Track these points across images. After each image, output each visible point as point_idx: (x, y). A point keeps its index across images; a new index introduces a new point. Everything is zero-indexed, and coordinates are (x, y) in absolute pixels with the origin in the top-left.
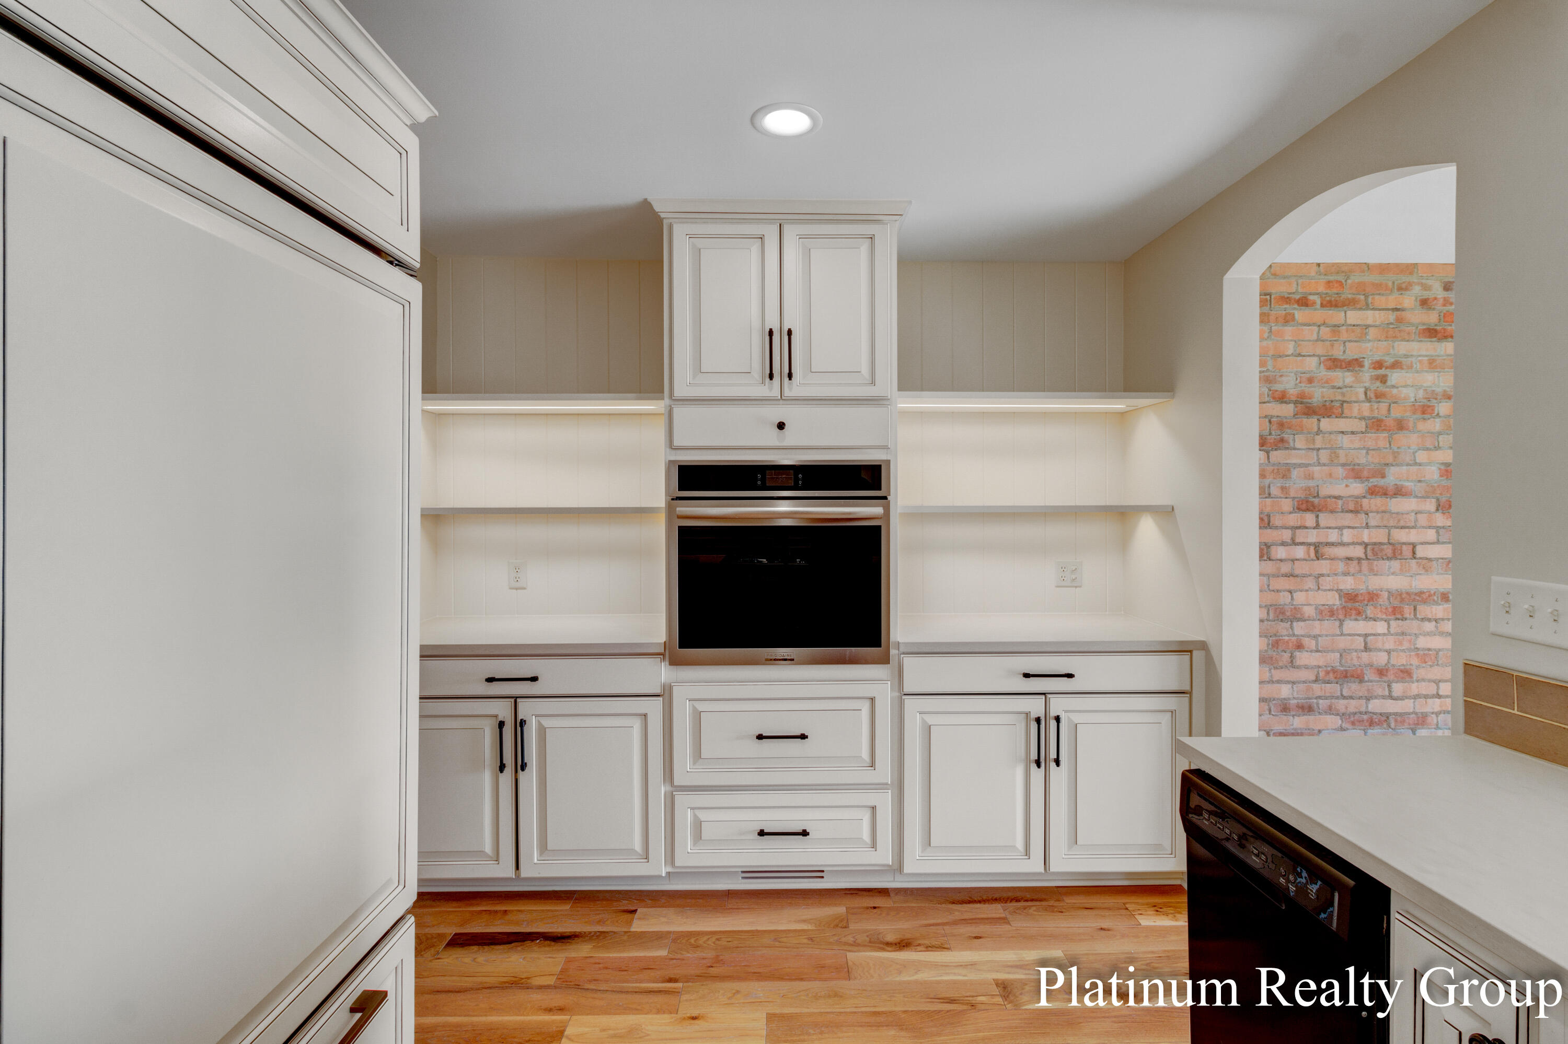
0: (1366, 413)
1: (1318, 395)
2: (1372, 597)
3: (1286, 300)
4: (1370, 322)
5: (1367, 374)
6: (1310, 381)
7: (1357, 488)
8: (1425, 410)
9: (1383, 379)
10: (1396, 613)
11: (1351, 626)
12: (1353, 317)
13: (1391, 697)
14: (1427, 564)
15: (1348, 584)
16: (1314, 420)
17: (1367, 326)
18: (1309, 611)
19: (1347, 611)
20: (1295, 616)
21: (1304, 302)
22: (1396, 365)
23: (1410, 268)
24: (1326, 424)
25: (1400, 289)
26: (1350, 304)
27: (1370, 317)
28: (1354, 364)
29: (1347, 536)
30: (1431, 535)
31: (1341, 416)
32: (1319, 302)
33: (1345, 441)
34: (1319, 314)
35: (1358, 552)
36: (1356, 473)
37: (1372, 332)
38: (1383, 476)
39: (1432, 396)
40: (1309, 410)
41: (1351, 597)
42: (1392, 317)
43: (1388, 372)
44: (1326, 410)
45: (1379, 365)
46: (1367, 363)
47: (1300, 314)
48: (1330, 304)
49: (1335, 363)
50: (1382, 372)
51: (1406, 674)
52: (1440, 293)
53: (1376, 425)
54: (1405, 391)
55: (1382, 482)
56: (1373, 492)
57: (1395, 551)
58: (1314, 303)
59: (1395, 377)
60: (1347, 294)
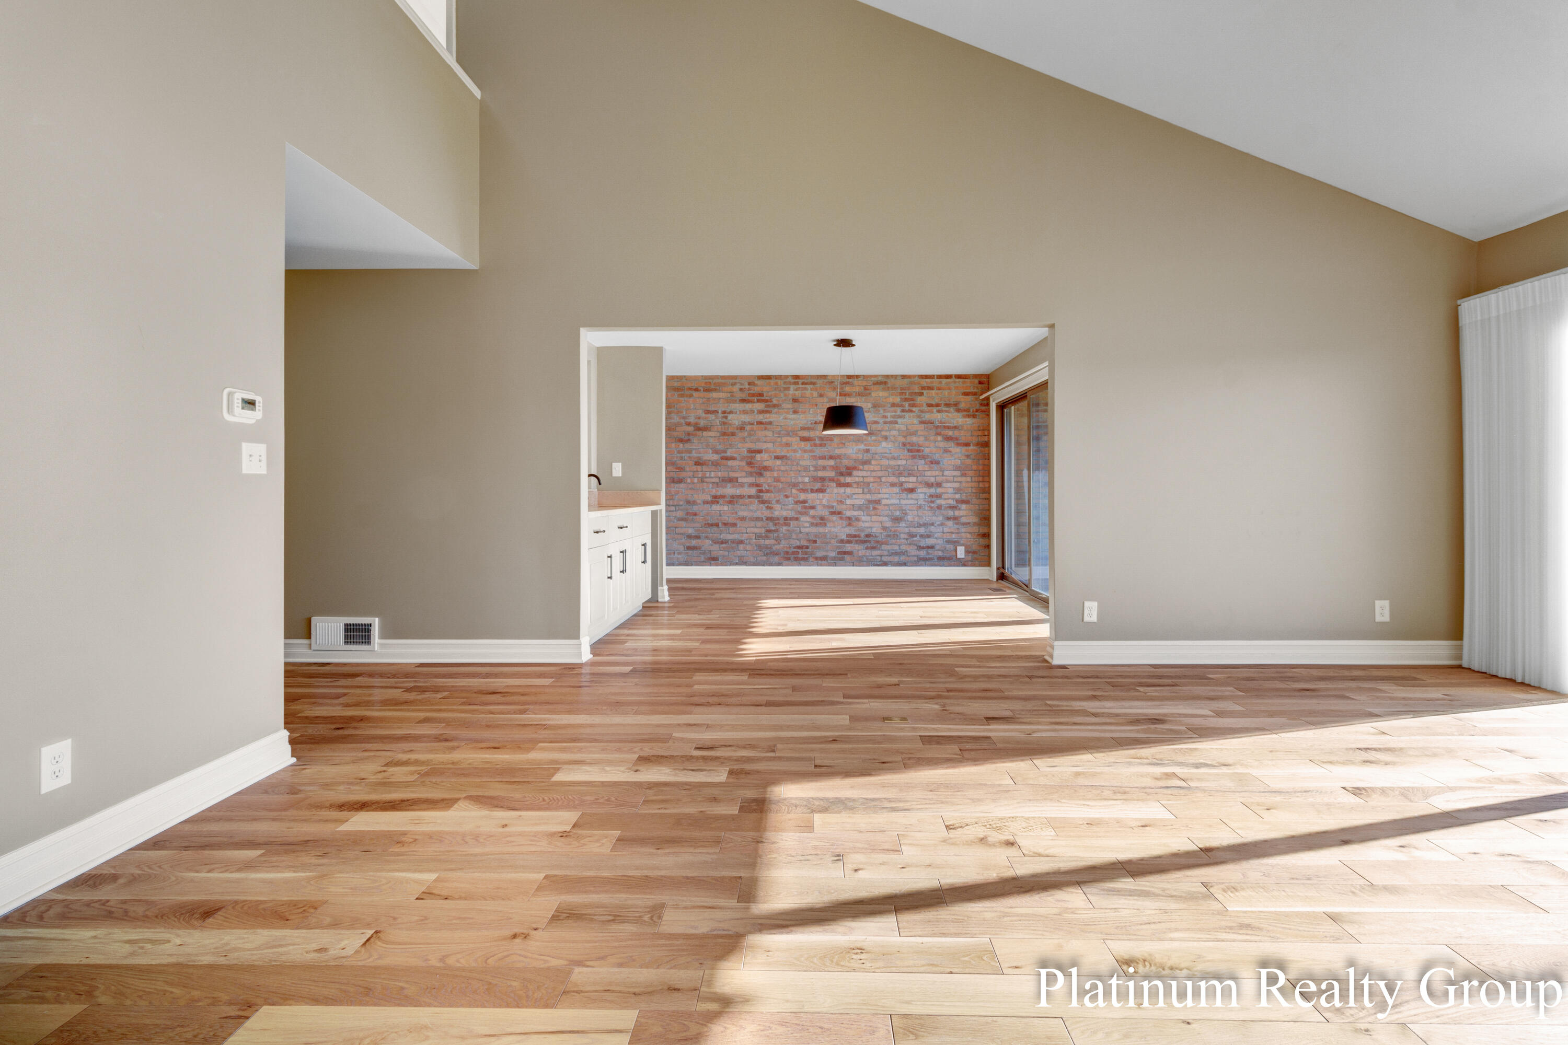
0: (720, 430)
1: (702, 423)
2: (723, 497)
3: (690, 389)
4: (721, 397)
5: (720, 415)
6: (699, 418)
7: (716, 457)
8: (742, 428)
9: (726, 418)
10: (730, 502)
11: (714, 507)
12: (714, 395)
13: (729, 533)
14: (742, 485)
15: (714, 492)
16: (700, 432)
17: (720, 398)
18: (699, 501)
19: (712, 502)
20: (694, 503)
21: (697, 390)
22: (731, 412)
23: (735, 377)
24: (705, 433)
25: (732, 385)
26: (715, 390)
27: (721, 395)
28: (715, 412)
29: (713, 474)
30: (744, 474)
31: (710, 431)
32: (702, 389)
33: (711, 440)
34: (702, 394)
35: (717, 480)
36: (716, 452)
37: (721, 401)
38: (726, 453)
39: (744, 423)
40: (699, 429)
41: (715, 497)
42: (729, 395)
43: (728, 415)
44: (706, 429)
45: (724, 412)
46: (720, 412)
47: (695, 394)
48: (706, 390)
49: (708, 412)
50: (726, 415)
51: (735, 525)
52: (747, 386)
53: (724, 434)
54: (734, 422)
55: (725, 455)
56: (722, 458)
57: (731, 480)
58: (700, 390)
59: (730, 417)
60: (713, 387)
